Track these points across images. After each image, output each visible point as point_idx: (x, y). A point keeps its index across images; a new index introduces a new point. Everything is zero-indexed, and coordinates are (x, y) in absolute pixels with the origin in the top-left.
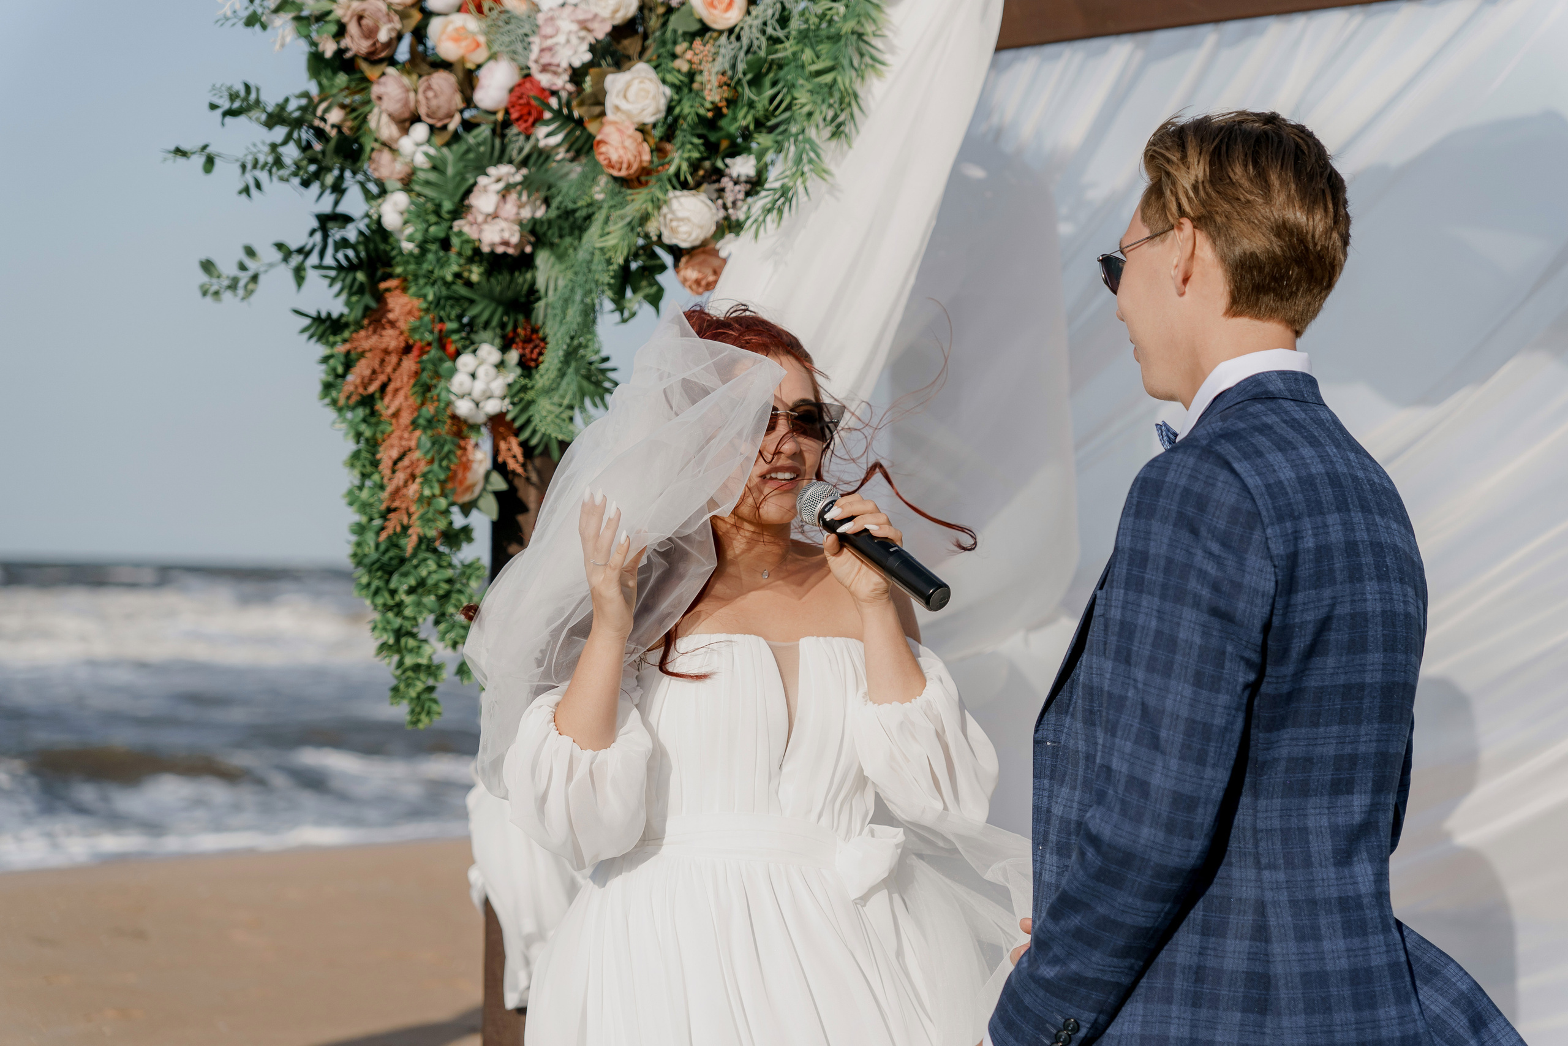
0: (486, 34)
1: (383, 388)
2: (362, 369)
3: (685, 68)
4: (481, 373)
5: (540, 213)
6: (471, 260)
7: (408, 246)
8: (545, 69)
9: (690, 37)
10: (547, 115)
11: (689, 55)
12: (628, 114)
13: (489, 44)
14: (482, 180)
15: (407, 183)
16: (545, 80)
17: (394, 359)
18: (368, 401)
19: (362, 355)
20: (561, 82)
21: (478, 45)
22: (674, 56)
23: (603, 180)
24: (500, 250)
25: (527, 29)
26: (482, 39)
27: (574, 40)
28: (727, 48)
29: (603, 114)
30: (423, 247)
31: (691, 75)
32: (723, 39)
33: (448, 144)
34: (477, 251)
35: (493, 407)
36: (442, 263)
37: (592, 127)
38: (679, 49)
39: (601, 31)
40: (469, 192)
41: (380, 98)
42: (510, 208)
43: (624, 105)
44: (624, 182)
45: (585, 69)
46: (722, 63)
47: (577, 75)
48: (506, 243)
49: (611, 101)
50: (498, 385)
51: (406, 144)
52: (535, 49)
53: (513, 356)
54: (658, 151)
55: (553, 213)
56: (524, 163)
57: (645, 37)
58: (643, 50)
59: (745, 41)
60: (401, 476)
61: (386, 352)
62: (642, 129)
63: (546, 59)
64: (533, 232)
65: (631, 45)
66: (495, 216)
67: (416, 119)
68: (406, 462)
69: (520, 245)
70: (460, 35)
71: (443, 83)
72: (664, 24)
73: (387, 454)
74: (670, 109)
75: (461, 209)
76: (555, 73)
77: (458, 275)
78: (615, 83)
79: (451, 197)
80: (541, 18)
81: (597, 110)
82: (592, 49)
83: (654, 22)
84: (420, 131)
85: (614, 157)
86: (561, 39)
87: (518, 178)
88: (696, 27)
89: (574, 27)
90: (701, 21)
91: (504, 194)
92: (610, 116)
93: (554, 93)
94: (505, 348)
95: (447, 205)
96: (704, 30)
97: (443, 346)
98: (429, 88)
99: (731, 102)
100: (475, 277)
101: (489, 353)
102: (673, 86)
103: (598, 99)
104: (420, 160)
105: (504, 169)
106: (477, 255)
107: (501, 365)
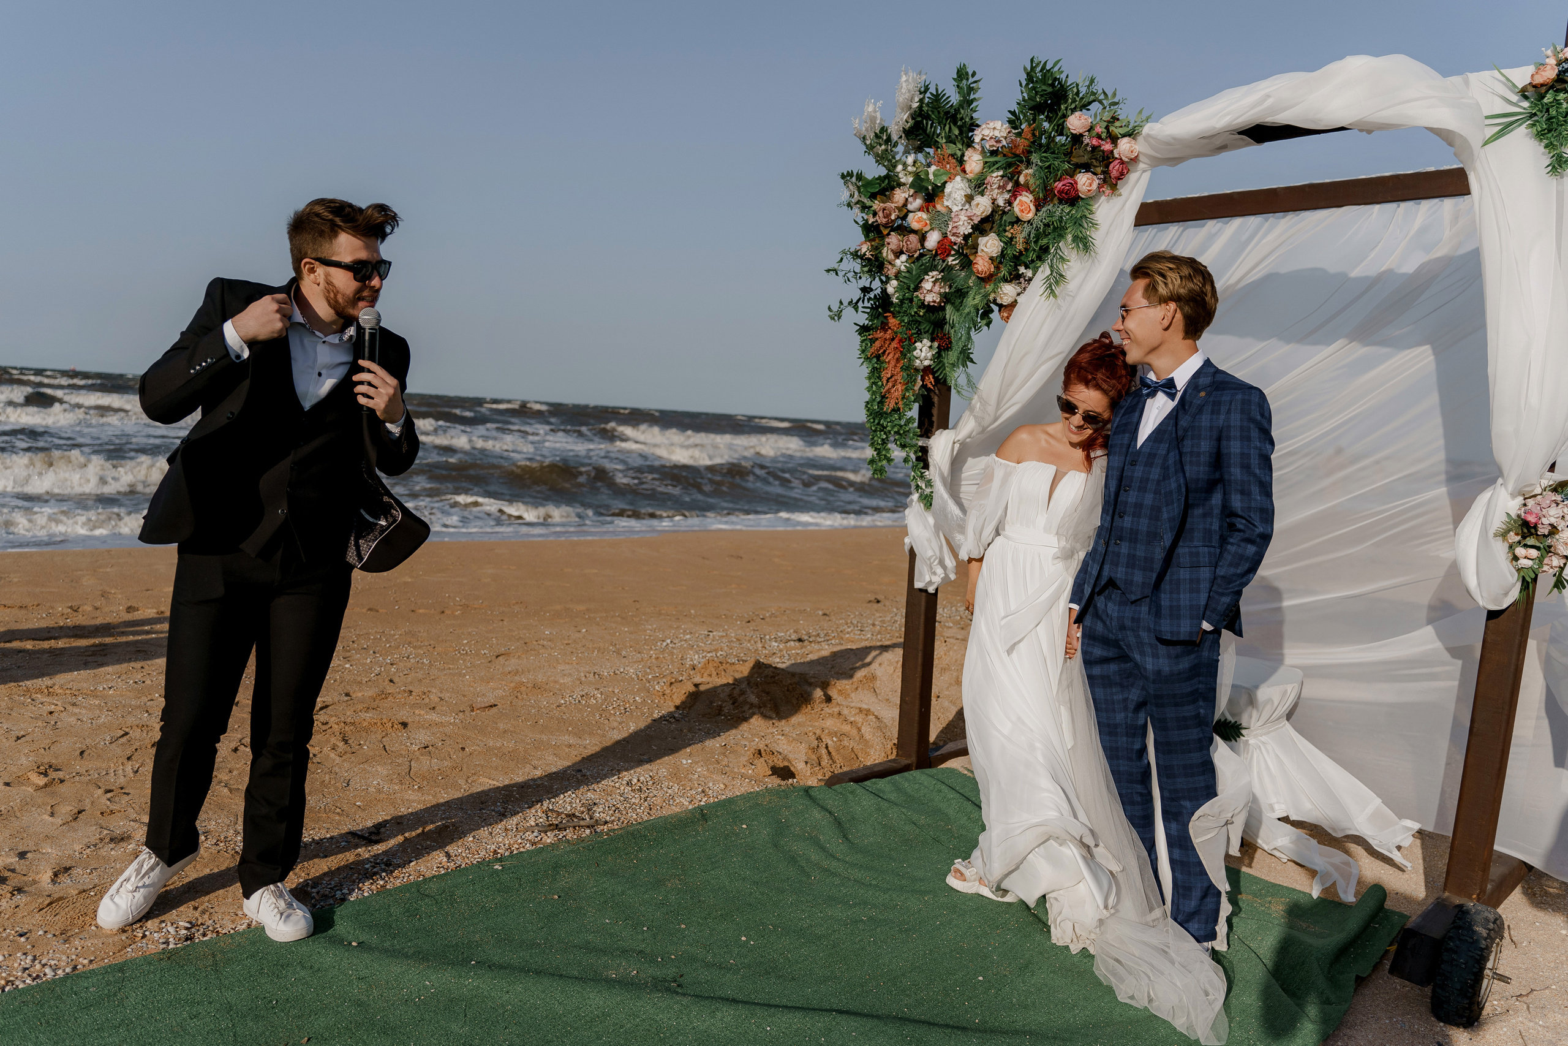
0: (930, 220)
1: (885, 351)
2: (878, 344)
3: (1010, 236)
4: (924, 349)
5: (947, 290)
6: (920, 307)
7: (895, 300)
8: (954, 235)
9: (1012, 224)
10: (953, 252)
11: (1012, 231)
12: (986, 253)
13: (931, 224)
14: (926, 277)
15: (897, 277)
16: (953, 239)
17: (888, 342)
18: (878, 357)
19: (877, 339)
20: (959, 240)
21: (926, 224)
22: (1005, 231)
23: (973, 278)
24: (932, 304)
25: (946, 219)
26: (928, 222)
27: (966, 223)
28: (1027, 228)
29: (977, 252)
30: (902, 301)
31: (1011, 239)
32: (1026, 225)
33: (914, 263)
34: (923, 303)
35: (927, 363)
36: (911, 307)
37: (972, 258)
38: (1008, 228)
39: (976, 220)
40: (921, 281)
41: (889, 244)
42: (937, 288)
43: (985, 249)
44: (982, 280)
45: (970, 235)
46: (1024, 234)
47: (966, 237)
48: (934, 302)
49: (981, 247)
50: (929, 355)
51: (898, 262)
52: (950, 227)
53: (936, 344)
54: (997, 268)
55: (953, 290)
56: (942, 271)
57: (993, 223)
58: (992, 228)
59: (1034, 226)
60: (890, 384)
61: (886, 339)
62: (991, 259)
63: (955, 231)
64: (945, 297)
65: (987, 226)
66: (931, 291)
67: (902, 252)
68: (893, 379)
69: (939, 303)
70: (920, 220)
71: (913, 238)
72: (1001, 218)
73: (885, 375)
74: (1002, 251)
75: (917, 288)
76: (958, 237)
77: (916, 313)
78: (982, 241)
79: (914, 283)
80: (953, 215)
81: (974, 251)
82: (972, 228)
83: (997, 217)
84: (904, 258)
85: (980, 269)
86: (961, 223)
87: (940, 277)
88: (1015, 219)
89: (966, 218)
90: (1017, 217)
91: (935, 282)
92: (979, 254)
93: (955, 244)
94: (932, 341)
95: (912, 286)
96: (1018, 221)
97: (910, 340)
98: (908, 240)
99: (1026, 250)
100: (921, 314)
101: (926, 342)
102: (1004, 242)
103: (975, 247)
104: (903, 268)
105: (935, 273)
106: (922, 305)
107: (931, 347)
